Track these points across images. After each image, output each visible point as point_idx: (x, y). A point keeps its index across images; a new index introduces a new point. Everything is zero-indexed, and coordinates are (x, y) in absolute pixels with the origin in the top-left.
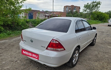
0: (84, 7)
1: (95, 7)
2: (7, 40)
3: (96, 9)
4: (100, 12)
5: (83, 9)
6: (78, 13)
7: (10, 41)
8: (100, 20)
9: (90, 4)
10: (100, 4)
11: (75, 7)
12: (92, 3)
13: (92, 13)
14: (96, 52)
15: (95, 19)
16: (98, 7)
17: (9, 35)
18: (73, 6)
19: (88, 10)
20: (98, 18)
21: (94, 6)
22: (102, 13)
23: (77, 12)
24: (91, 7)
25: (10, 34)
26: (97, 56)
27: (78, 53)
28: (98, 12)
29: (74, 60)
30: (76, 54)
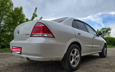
1: (106, 33)
3: (107, 35)
4: (112, 38)
8: (113, 45)
9: (100, 30)
10: (110, 30)
12: (102, 29)
16: (109, 33)
22: (114, 39)
26: (108, 64)
27: (78, 54)
28: (110, 37)
29: (73, 60)
30: (75, 53)
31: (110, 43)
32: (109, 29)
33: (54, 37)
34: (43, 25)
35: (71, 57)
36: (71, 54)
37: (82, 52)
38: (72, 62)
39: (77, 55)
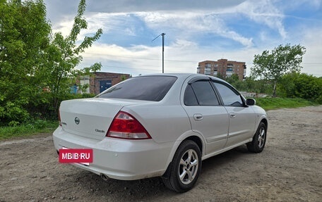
0: (255, 61)
1: (288, 61)
2: (32, 138)
3: (291, 67)
4: (304, 76)
5: (251, 69)
6: (239, 81)
7: (39, 141)
8: (305, 97)
9: (270, 53)
10: (300, 53)
11: (231, 63)
12: (277, 51)
13: (278, 80)
14: (260, 166)
15: (290, 94)
16: (296, 62)
17: (39, 127)
18: (223, 62)
19: (267, 69)
20: (299, 91)
21: (284, 60)
22: (311, 79)
23: (236, 77)
24: (276, 63)
25: (43, 127)
26: (257, 173)
27: (195, 158)
28: (299, 73)
29: (184, 172)
30: (190, 158)
31: (297, 93)
32: (298, 51)
33: (150, 137)
34: (130, 118)
35: (182, 166)
36: (182, 162)
37: (203, 153)
38: (182, 176)
39: (192, 160)
